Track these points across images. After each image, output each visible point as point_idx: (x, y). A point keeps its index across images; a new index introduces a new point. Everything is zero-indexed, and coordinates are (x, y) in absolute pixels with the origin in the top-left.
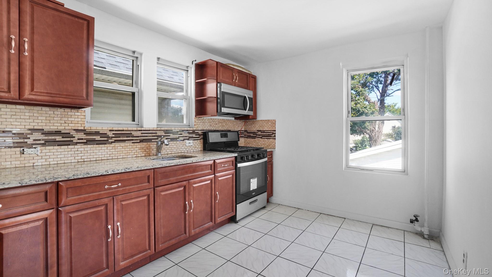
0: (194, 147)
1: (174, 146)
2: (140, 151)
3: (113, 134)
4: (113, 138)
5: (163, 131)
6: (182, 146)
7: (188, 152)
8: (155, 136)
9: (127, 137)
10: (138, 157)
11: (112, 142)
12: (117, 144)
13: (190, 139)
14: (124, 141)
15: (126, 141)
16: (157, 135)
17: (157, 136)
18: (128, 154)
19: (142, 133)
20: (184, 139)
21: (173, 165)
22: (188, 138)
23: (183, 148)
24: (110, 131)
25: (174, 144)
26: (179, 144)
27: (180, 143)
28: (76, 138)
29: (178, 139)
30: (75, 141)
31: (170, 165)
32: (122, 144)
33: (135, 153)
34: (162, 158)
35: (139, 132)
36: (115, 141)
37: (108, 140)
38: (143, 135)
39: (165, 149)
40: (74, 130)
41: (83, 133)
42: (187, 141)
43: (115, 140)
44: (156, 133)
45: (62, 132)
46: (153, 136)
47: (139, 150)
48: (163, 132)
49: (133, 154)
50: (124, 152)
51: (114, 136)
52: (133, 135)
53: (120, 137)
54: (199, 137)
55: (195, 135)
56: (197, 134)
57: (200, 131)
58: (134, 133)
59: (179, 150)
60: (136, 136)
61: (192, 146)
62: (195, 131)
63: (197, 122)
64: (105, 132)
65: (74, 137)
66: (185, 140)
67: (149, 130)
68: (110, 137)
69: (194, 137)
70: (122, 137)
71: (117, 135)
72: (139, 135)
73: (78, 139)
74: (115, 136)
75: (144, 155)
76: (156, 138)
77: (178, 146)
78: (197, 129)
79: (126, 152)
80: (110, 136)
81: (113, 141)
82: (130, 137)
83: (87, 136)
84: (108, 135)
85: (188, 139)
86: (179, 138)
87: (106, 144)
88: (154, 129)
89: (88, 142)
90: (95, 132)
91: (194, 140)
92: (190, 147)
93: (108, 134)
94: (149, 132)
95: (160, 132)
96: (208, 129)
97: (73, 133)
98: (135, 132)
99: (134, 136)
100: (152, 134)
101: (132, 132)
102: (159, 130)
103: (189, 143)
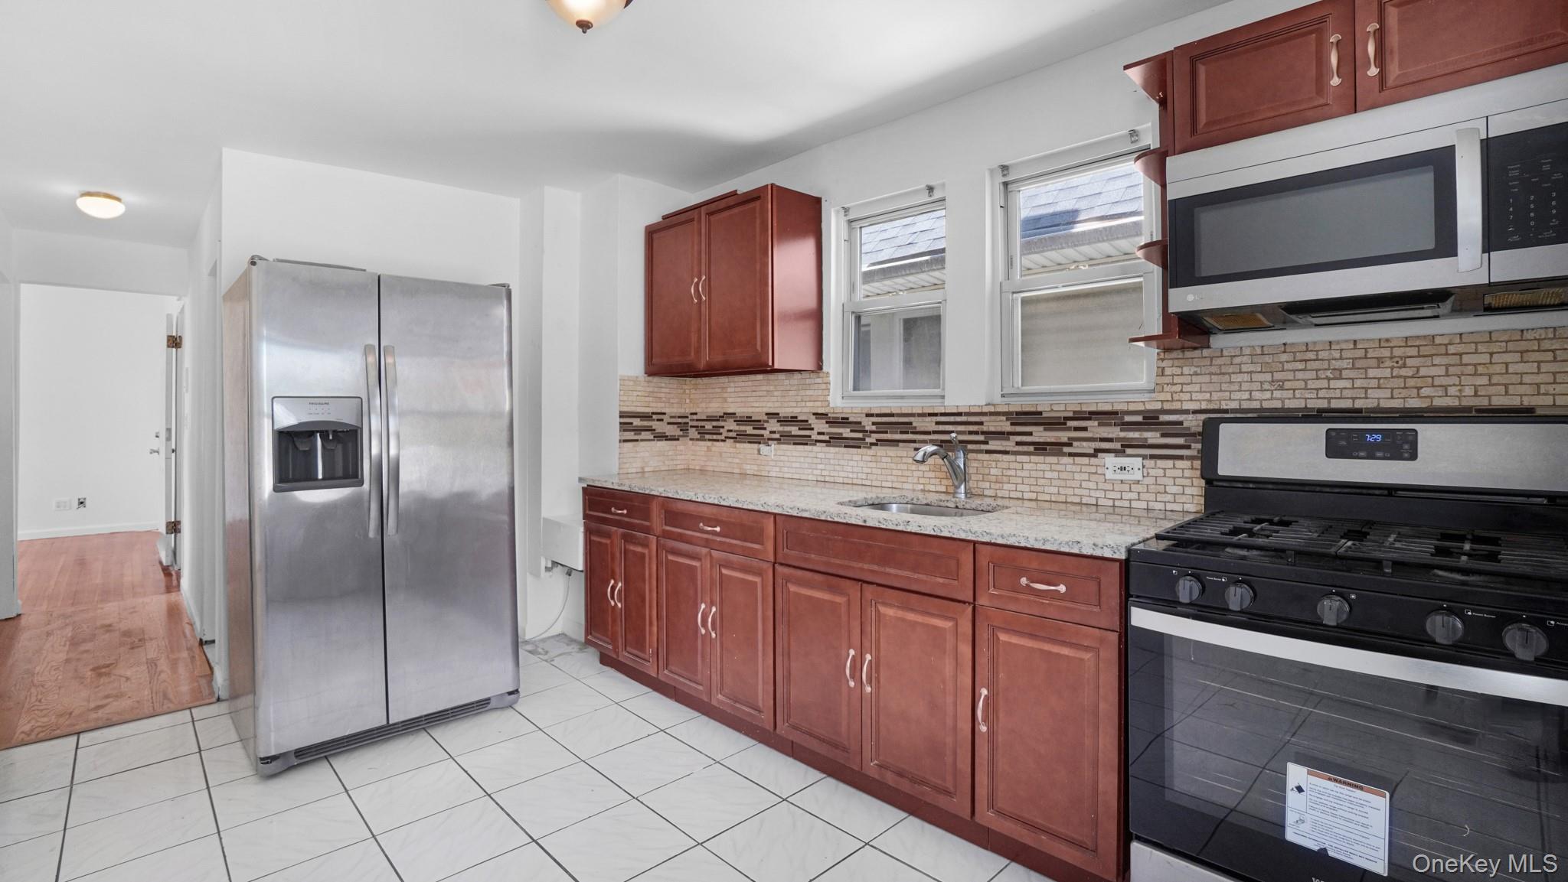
0: (1152, 488)
1: (1048, 475)
2: (932, 475)
3: (874, 424)
4: (873, 435)
5: (1003, 416)
6: (1085, 476)
7: (1114, 506)
8: (976, 433)
9: (901, 433)
10: (929, 491)
11: (872, 444)
12: (880, 450)
13: (1129, 451)
14: (895, 443)
15: (901, 444)
16: (985, 429)
17: (983, 433)
18: (904, 479)
19: (938, 423)
20: (1098, 451)
21: (808, 516)
22: (1117, 446)
23: (1092, 485)
24: (868, 415)
25: (1047, 467)
26: (1069, 468)
27: (1074, 464)
28: (815, 431)
29: (1066, 450)
30: (813, 437)
31: (799, 515)
32: (891, 451)
33: (922, 481)
34: (953, 506)
35: (929, 419)
36: (879, 442)
37: (864, 440)
38: (941, 428)
39: (1013, 480)
40: (814, 414)
41: (824, 421)
42: (1110, 460)
43: (877, 440)
44: (981, 423)
45: (799, 418)
46: (971, 433)
47: (930, 471)
48: (1004, 418)
49: (915, 480)
50: (894, 472)
51: (874, 428)
52: (915, 427)
53: (886, 432)
54: (1188, 447)
55: (1158, 434)
56: (1173, 429)
57: (1190, 417)
58: (919, 424)
59: (1070, 491)
60: (922, 429)
61: (1138, 482)
62: (1158, 418)
63: (1168, 371)
64: (859, 420)
65: (812, 429)
66: (1100, 455)
67: (960, 414)
68: (867, 431)
69: (1150, 442)
70: (891, 433)
71: (882, 428)
72: (931, 429)
73: (819, 434)
74: (877, 428)
75: (943, 489)
76: (981, 438)
77: (1063, 475)
78: (1167, 406)
79: (900, 473)
80: (867, 428)
81: (874, 441)
82: (907, 433)
83: (830, 427)
84: (864, 427)
85: (1119, 453)
86: (1070, 445)
87: (860, 447)
88: (972, 411)
89: (834, 440)
90: (842, 418)
91: (1152, 457)
92: (1126, 487)
93: (863, 424)
94: (958, 419)
95: (993, 418)
96: (1256, 405)
97: (812, 420)
98: (920, 419)
99: (918, 430)
100: (967, 426)
101: (911, 419)
102: (992, 414)
103: (1123, 469)
